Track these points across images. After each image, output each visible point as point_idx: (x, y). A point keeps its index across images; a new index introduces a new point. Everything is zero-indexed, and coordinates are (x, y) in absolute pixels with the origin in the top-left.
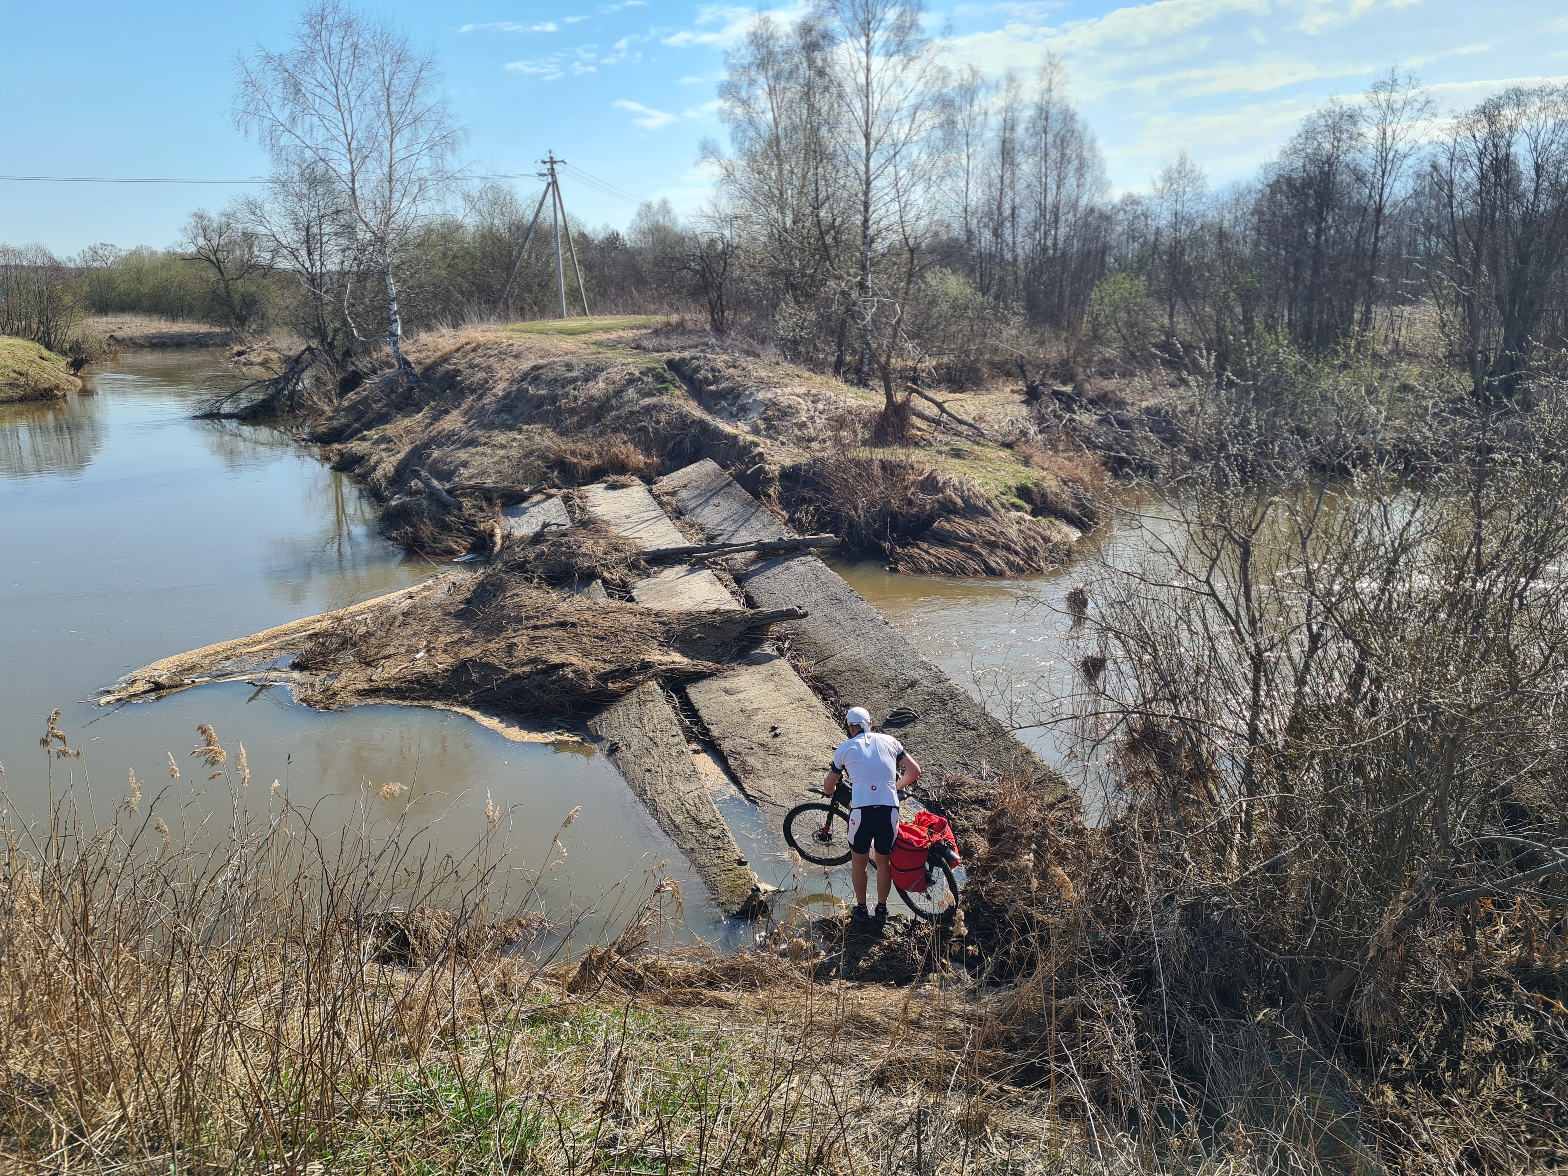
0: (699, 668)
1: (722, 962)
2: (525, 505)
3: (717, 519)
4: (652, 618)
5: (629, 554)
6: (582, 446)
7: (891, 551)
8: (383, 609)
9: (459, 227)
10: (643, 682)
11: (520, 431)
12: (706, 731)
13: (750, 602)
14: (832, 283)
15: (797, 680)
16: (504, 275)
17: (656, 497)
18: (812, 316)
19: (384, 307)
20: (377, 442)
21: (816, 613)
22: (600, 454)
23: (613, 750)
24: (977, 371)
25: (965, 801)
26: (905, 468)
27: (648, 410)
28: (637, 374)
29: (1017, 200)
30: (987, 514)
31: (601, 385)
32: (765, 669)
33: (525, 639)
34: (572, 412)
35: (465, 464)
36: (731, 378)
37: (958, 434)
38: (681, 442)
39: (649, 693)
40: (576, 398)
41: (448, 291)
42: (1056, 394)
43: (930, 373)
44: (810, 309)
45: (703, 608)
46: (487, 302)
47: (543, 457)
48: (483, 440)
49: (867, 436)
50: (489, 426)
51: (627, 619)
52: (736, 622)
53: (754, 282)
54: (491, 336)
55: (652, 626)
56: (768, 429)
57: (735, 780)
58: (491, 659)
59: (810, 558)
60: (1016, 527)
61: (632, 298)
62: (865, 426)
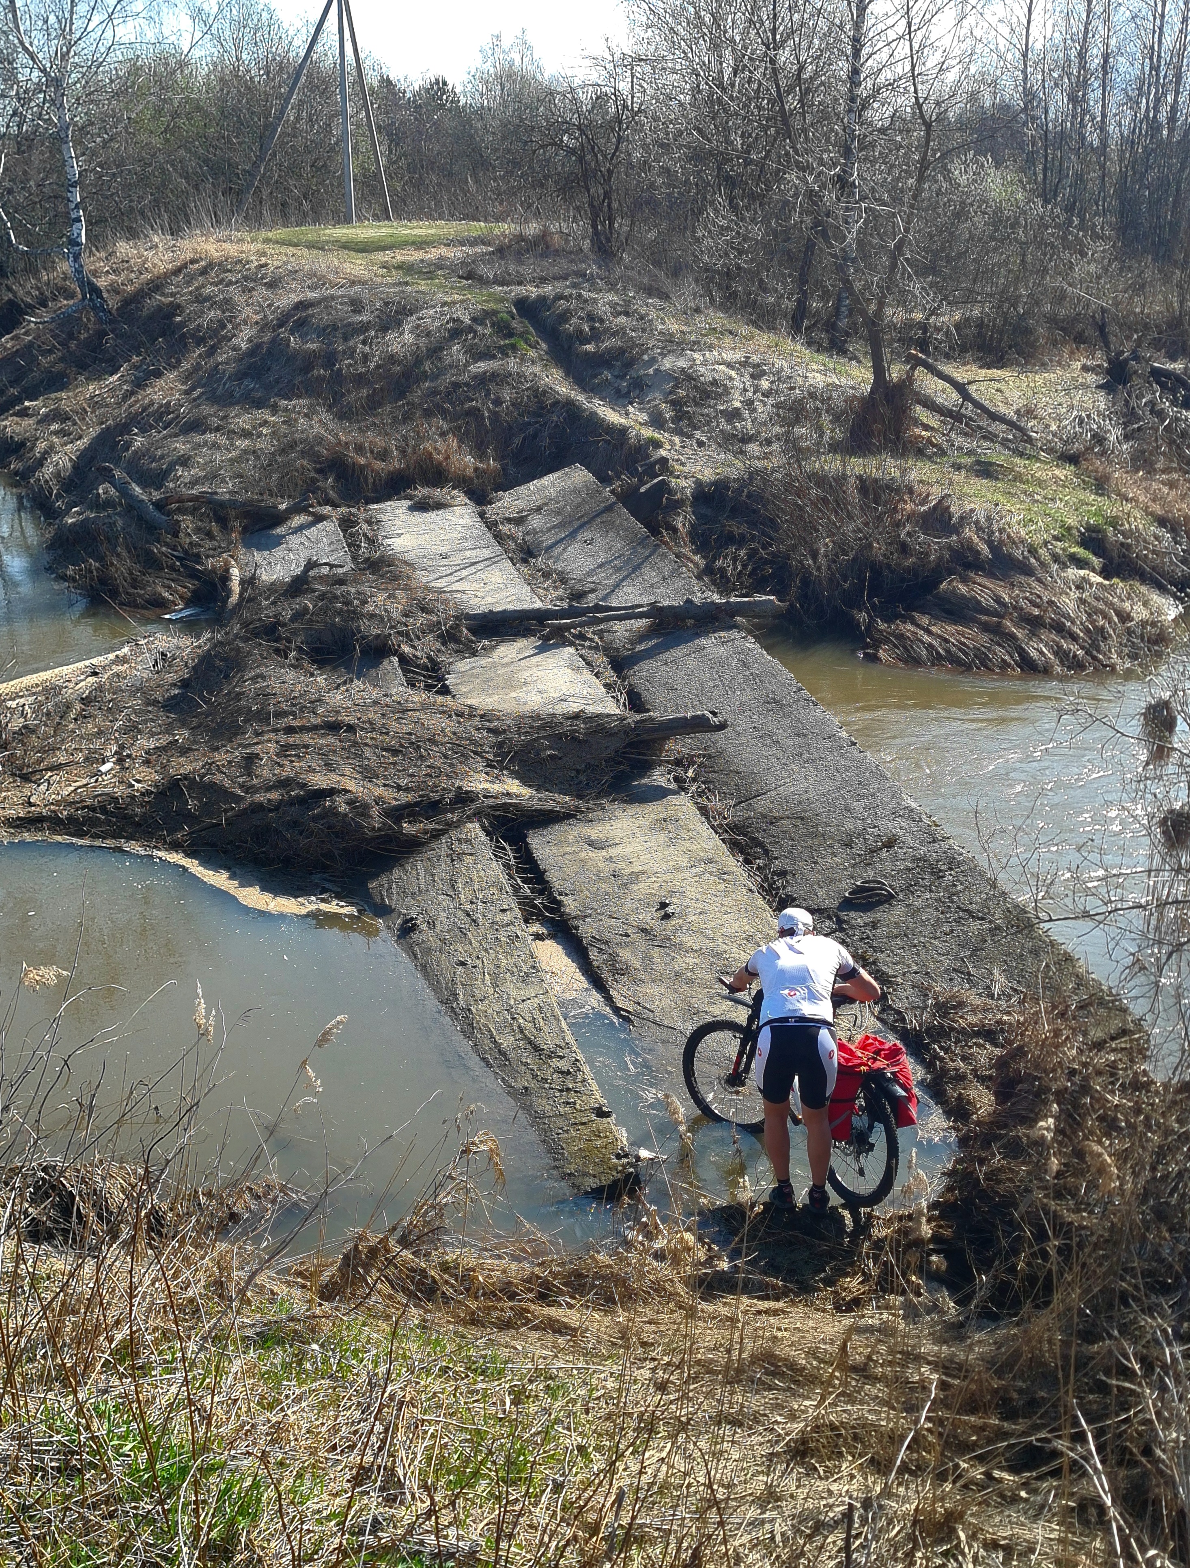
0: (549, 805)
1: (562, 1264)
2: (280, 530)
3: (589, 564)
4: (476, 722)
5: (445, 616)
6: (374, 439)
7: (870, 626)
8: (51, 690)
9: (182, 64)
10: (458, 825)
11: (275, 410)
12: (555, 905)
13: (635, 702)
14: (793, 177)
15: (704, 829)
16: (256, 147)
17: (491, 525)
18: (757, 232)
19: (60, 197)
20: (46, 420)
21: (742, 724)
22: (403, 452)
23: (407, 929)
24: (1028, 331)
25: (963, 1031)
26: (898, 491)
27: (483, 381)
28: (467, 320)
29: (1113, 42)
30: (1028, 571)
31: (408, 338)
32: (653, 810)
33: (272, 747)
34: (360, 380)
35: (185, 461)
36: (620, 332)
37: (990, 437)
38: (535, 436)
39: (468, 841)
40: (366, 358)
41: (163, 171)
42: (1158, 375)
43: (948, 334)
44: (753, 220)
45: (561, 708)
46: (227, 192)
47: (310, 453)
48: (215, 421)
49: (839, 436)
50: (225, 400)
51: (435, 722)
52: (609, 734)
53: (666, 171)
54: (232, 250)
55: (476, 735)
56: (676, 419)
57: (598, 983)
58: (219, 778)
59: (735, 634)
60: (1074, 594)
61: (465, 192)
62: (836, 419)
